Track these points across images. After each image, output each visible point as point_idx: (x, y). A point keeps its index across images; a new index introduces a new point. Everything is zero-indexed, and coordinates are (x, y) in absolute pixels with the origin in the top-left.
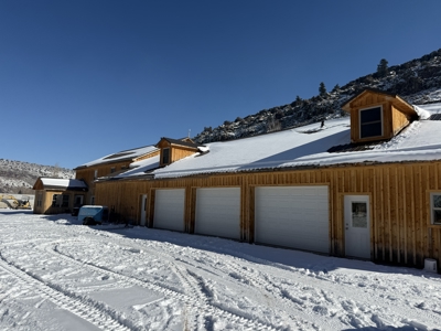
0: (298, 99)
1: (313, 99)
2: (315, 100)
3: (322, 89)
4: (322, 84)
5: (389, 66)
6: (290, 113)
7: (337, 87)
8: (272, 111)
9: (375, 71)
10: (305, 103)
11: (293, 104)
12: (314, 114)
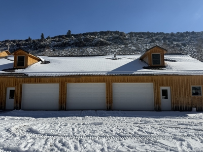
0: (29, 38)
1: (38, 40)
2: (40, 41)
3: (42, 36)
4: (42, 34)
5: (71, 33)
6: (25, 44)
7: (49, 37)
8: (14, 41)
9: (66, 34)
10: (34, 41)
11: (27, 40)
12: (39, 47)
